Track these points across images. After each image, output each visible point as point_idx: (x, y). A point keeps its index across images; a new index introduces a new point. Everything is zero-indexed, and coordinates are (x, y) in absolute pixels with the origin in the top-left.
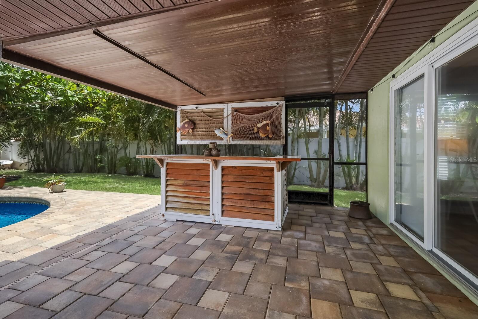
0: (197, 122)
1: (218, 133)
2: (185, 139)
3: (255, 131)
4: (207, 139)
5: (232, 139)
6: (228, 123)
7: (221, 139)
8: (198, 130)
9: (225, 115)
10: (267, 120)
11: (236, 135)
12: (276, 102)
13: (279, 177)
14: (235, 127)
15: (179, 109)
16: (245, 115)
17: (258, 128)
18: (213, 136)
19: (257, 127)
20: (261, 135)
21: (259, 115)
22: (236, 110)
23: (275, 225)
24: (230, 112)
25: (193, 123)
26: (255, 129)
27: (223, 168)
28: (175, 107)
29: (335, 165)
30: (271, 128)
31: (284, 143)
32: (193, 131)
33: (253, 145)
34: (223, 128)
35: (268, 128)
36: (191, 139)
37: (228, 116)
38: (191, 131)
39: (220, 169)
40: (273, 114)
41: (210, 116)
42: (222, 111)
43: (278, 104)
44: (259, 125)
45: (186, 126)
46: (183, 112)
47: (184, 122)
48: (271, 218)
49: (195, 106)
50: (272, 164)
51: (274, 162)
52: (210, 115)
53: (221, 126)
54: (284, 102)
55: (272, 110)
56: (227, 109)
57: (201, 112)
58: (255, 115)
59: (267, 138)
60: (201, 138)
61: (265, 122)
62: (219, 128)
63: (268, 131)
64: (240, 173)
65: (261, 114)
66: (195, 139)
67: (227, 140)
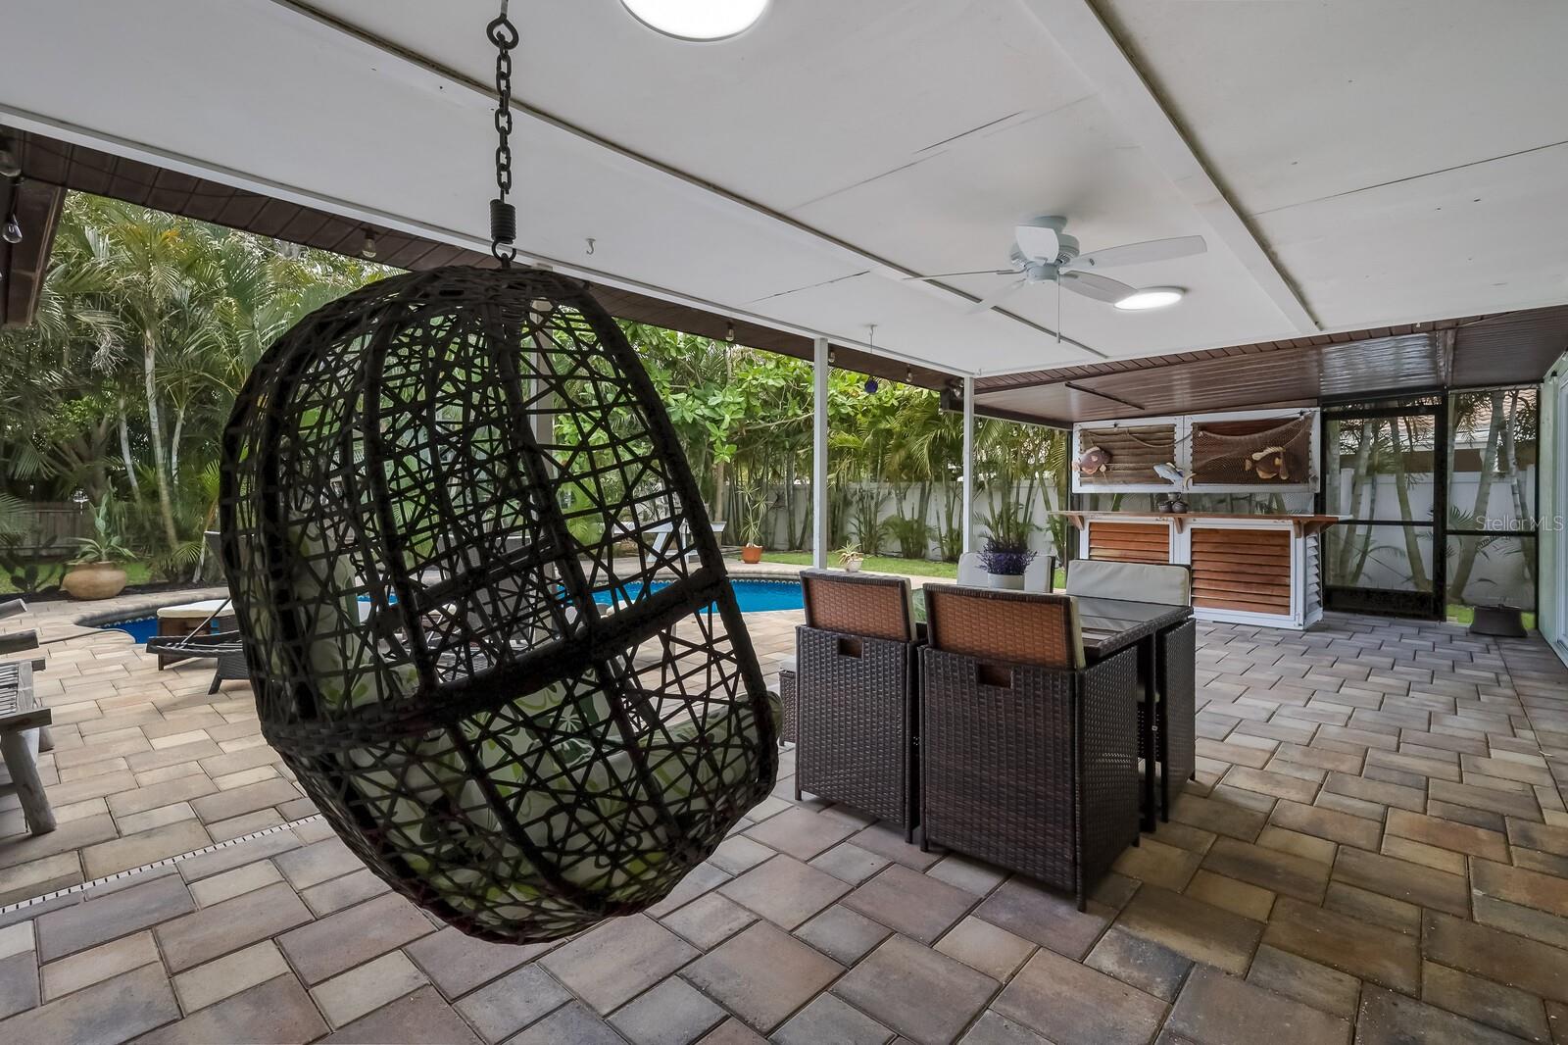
0: (1116, 452)
1: (1161, 471)
2: (1091, 482)
3: (1247, 468)
4: (1138, 482)
5: (1194, 483)
6: (1184, 453)
7: (1168, 482)
8: (1118, 465)
9: (1178, 437)
10: (1275, 445)
11: (1201, 475)
12: (1299, 410)
13: (1301, 552)
14: (1201, 460)
15: (1077, 428)
16: (1224, 437)
17: (1254, 462)
18: (1151, 477)
19: (1251, 459)
20: (1261, 474)
21: (1257, 435)
22: (1203, 427)
23: (1292, 621)
24: (1189, 431)
25: (1108, 454)
26: (1248, 465)
27: (1194, 532)
28: (1068, 424)
29: (1449, 537)
30: (1286, 462)
31: (1318, 491)
32: (1108, 469)
33: (1231, 494)
34: (1173, 463)
35: (1278, 461)
36: (1103, 483)
37: (1184, 439)
38: (1103, 468)
39: (1187, 533)
40: (1290, 433)
41: (1143, 440)
42: (1171, 429)
43: (1302, 413)
44: (1257, 456)
45: (1094, 459)
46: (1085, 433)
47: (1088, 451)
48: (1285, 608)
49: (1113, 421)
50: (1287, 525)
51: (1291, 522)
52: (1145, 436)
53: (1168, 457)
54: (1319, 409)
55: (1289, 425)
56: (1183, 427)
57: (1124, 433)
58: (1247, 437)
59: (1276, 480)
60: (1125, 482)
61: (1270, 450)
62: (1164, 463)
63: (1278, 467)
64: (1226, 540)
65: (1260, 434)
66: (1112, 483)
67: (1183, 485)
